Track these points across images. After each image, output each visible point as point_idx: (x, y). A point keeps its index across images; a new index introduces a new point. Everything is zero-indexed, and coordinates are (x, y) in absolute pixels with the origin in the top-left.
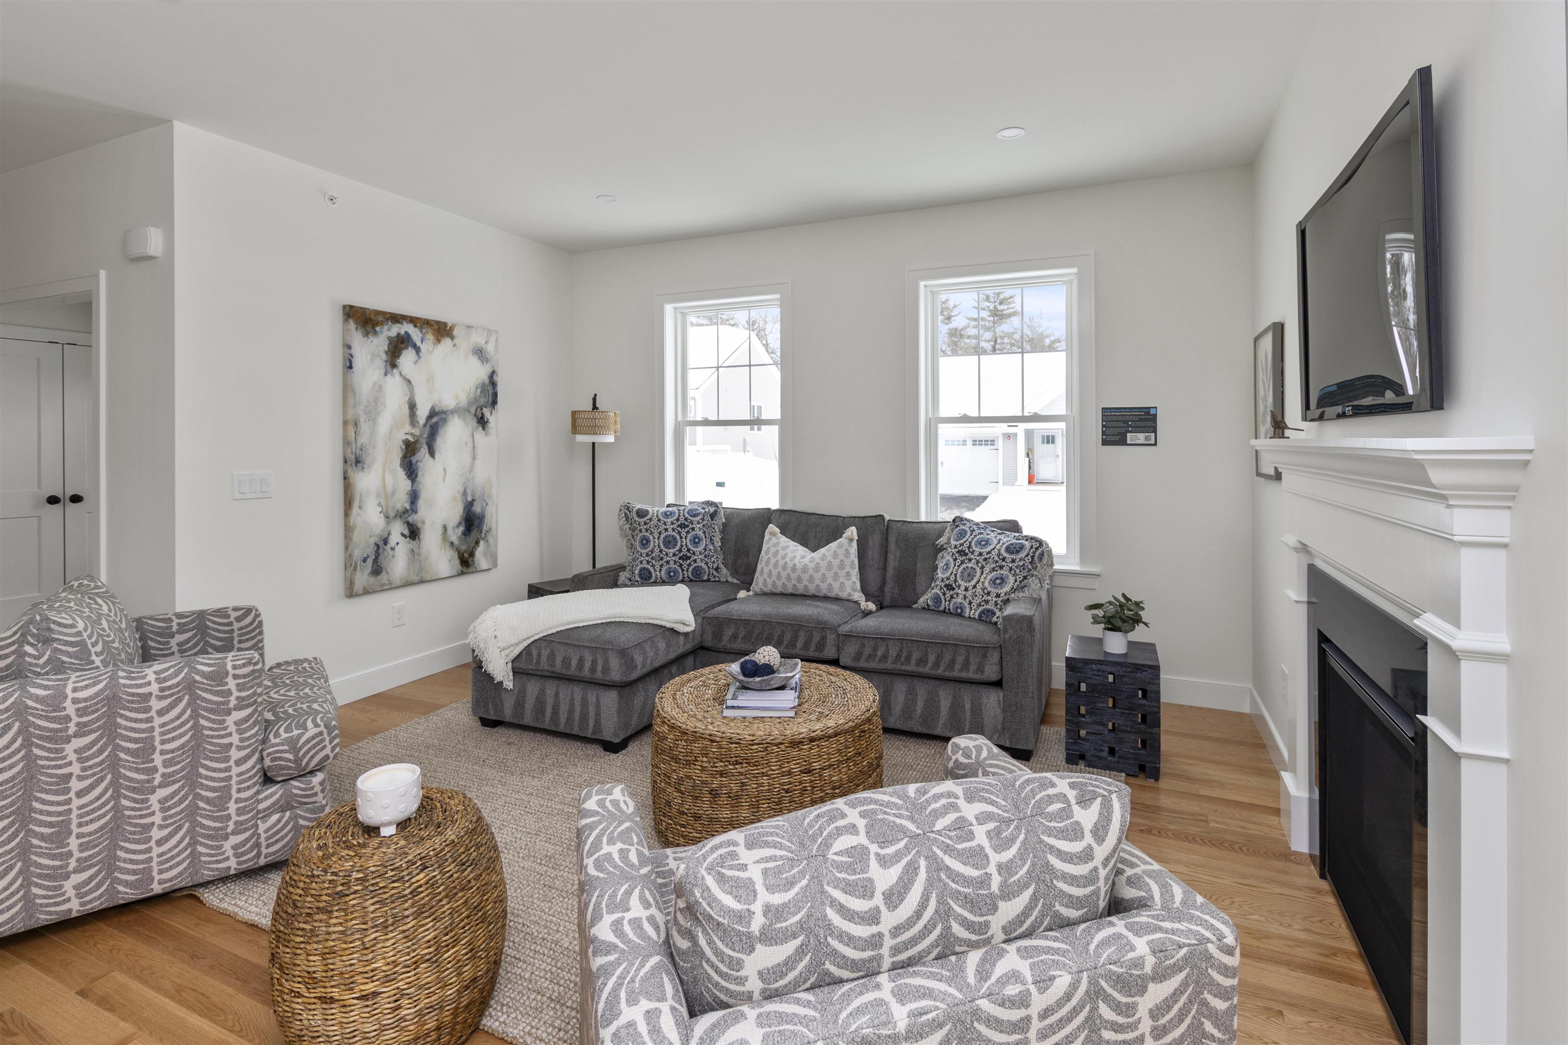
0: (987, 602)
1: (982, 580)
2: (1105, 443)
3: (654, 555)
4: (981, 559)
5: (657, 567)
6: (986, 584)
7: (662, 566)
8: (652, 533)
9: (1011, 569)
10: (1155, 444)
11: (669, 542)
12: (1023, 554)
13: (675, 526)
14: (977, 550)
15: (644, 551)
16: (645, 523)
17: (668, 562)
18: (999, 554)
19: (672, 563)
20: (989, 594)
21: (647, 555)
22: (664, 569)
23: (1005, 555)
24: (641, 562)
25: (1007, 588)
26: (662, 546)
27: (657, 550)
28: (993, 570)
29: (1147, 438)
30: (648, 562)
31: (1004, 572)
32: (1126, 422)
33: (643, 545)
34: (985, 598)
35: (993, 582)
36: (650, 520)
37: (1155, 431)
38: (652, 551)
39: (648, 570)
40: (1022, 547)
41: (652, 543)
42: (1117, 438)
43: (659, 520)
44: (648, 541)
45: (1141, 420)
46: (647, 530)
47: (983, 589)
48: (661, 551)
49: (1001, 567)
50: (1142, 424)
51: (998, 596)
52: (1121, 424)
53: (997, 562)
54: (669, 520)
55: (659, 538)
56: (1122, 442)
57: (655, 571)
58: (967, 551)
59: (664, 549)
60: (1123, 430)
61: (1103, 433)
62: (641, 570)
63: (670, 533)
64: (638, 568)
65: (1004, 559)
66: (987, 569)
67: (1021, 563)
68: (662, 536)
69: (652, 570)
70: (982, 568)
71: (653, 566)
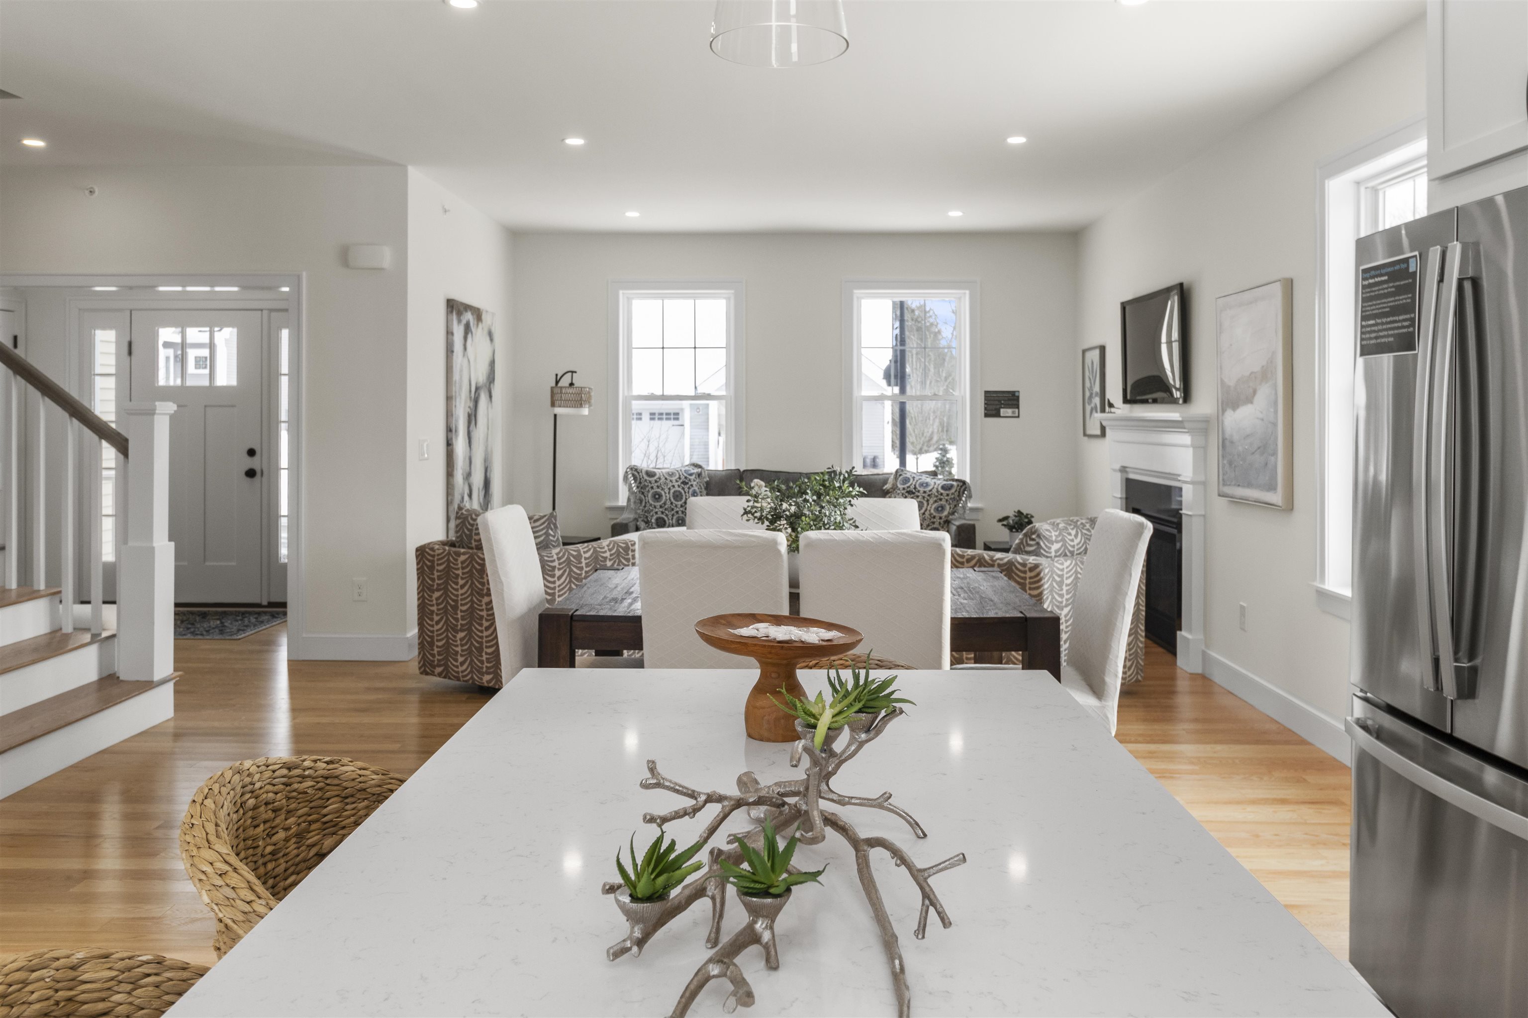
0: (933, 523)
1: (929, 508)
2: (986, 415)
3: (666, 506)
4: (926, 495)
5: (670, 517)
6: (932, 511)
7: (673, 515)
8: (663, 489)
9: (947, 500)
10: (1018, 417)
11: (677, 496)
12: (953, 490)
13: (679, 483)
14: (922, 490)
15: (658, 504)
16: (656, 481)
17: (677, 512)
18: (938, 491)
19: (680, 512)
20: (934, 517)
21: (661, 507)
22: (675, 518)
23: (942, 491)
24: (656, 513)
25: (946, 513)
26: (672, 499)
27: (668, 503)
28: (936, 501)
29: (1013, 412)
30: (662, 513)
31: (943, 502)
32: (1000, 401)
33: (656, 499)
34: (932, 520)
35: (937, 509)
36: (660, 478)
37: (1018, 407)
38: (665, 503)
39: (663, 519)
40: (952, 486)
41: (664, 498)
42: (994, 412)
43: (666, 479)
44: (660, 496)
45: (1009, 400)
46: (658, 487)
47: (931, 514)
48: (672, 503)
49: (941, 500)
50: (1010, 402)
51: (941, 518)
52: (997, 402)
53: (937, 496)
54: (674, 479)
55: (669, 493)
56: (997, 415)
57: (669, 519)
58: (914, 491)
59: (674, 502)
60: (998, 407)
61: (985, 409)
62: (657, 519)
63: (677, 488)
64: (655, 517)
65: (942, 494)
66: (931, 501)
67: (953, 496)
68: (672, 491)
69: (666, 518)
70: (928, 501)
71: (667, 515)
